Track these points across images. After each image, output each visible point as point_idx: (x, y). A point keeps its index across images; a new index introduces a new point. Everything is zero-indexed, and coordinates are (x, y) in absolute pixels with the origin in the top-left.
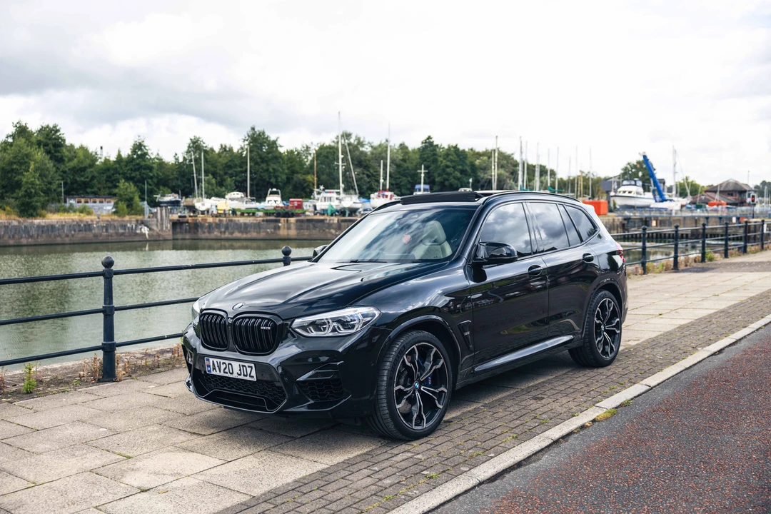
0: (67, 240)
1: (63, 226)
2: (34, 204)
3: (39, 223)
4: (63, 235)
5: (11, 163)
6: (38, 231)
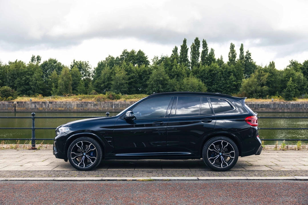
0: (305, 111)
1: (303, 105)
2: (291, 95)
3: (293, 103)
4: (303, 109)
5: (285, 78)
6: (292, 106)
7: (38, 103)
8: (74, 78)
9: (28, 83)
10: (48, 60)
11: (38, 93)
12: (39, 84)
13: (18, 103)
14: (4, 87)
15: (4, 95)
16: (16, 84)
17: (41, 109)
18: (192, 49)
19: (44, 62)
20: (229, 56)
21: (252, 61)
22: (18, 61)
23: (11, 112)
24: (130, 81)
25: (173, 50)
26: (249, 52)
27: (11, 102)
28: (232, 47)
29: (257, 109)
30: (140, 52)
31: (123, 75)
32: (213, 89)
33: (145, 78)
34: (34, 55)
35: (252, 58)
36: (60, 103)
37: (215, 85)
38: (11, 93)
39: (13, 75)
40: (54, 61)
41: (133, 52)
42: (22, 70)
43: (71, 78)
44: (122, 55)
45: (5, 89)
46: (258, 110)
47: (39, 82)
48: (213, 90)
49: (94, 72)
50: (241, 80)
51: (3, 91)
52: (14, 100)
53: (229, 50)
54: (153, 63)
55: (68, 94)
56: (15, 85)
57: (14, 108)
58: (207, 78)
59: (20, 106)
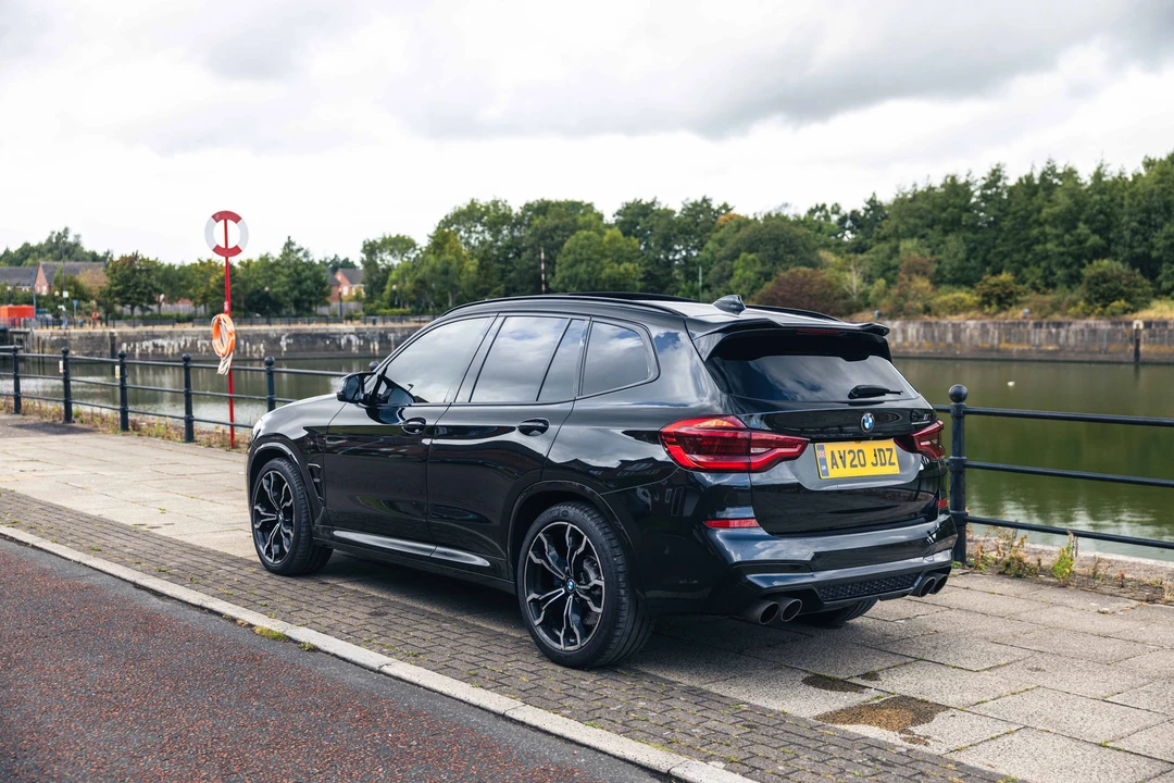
13: (1148, 324)
14: (1100, 262)
15: (1096, 293)
16: (1158, 249)
23: (1121, 363)
27: (1120, 323)
38: (1125, 285)
39: (1148, 211)
45: (1102, 270)
51: (1093, 278)
52: (1135, 315)
56: (1154, 254)
57: (1132, 347)
59: (1157, 339)
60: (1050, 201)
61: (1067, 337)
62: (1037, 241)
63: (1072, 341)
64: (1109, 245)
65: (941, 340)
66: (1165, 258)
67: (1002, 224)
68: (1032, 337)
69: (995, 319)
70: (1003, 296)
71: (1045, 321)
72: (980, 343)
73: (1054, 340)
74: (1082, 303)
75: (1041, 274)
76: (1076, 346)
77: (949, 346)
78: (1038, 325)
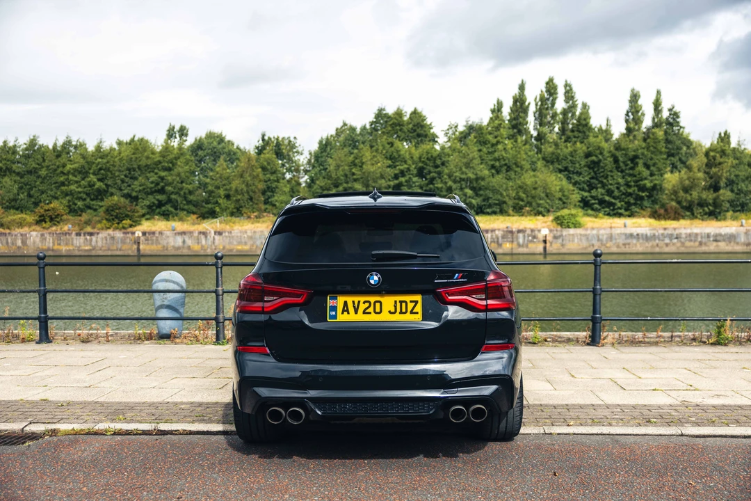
7: (191, 233)
8: (268, 176)
9: (163, 188)
10: (204, 136)
11: (185, 212)
12: (187, 191)
13: (144, 234)
15: (112, 216)
16: (136, 192)
17: (196, 248)
18: (536, 105)
19: (196, 140)
20: (627, 121)
21: (682, 129)
22: (136, 139)
23: (130, 256)
24: (396, 182)
25: (493, 107)
26: (674, 110)
27: (128, 233)
28: (634, 98)
29: (705, 244)
30: (415, 113)
31: (379, 168)
32: (593, 197)
33: (431, 175)
34: (172, 124)
35: (681, 124)
36: (239, 234)
37: (599, 190)
38: (129, 211)
39: (129, 170)
40: (218, 137)
41: (399, 113)
42: (148, 158)
43: (261, 176)
44: (375, 120)
45: (114, 203)
46: (708, 246)
47: (187, 186)
48: (593, 201)
49: (309, 161)
50: (662, 175)
51: (110, 206)
52: (136, 228)
53: (626, 106)
54: (446, 140)
55: (253, 212)
56: (134, 194)
57: (135, 247)
58: (579, 174)
59: (150, 242)
60: (71, 161)
61: (97, 242)
62: (63, 184)
63: (100, 244)
64: (108, 188)
65: (13, 244)
66: (140, 197)
67: (40, 172)
68: (75, 242)
69: (49, 230)
70: (53, 216)
71: (82, 232)
72: (40, 245)
73: (88, 243)
74: (104, 221)
75: (67, 204)
76: (102, 246)
77: (19, 248)
78: (78, 234)
